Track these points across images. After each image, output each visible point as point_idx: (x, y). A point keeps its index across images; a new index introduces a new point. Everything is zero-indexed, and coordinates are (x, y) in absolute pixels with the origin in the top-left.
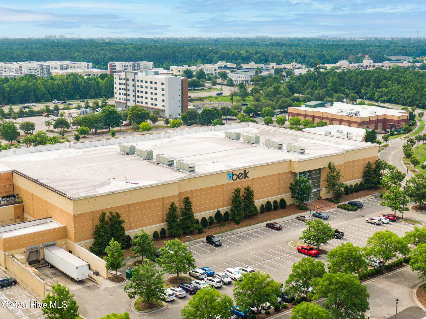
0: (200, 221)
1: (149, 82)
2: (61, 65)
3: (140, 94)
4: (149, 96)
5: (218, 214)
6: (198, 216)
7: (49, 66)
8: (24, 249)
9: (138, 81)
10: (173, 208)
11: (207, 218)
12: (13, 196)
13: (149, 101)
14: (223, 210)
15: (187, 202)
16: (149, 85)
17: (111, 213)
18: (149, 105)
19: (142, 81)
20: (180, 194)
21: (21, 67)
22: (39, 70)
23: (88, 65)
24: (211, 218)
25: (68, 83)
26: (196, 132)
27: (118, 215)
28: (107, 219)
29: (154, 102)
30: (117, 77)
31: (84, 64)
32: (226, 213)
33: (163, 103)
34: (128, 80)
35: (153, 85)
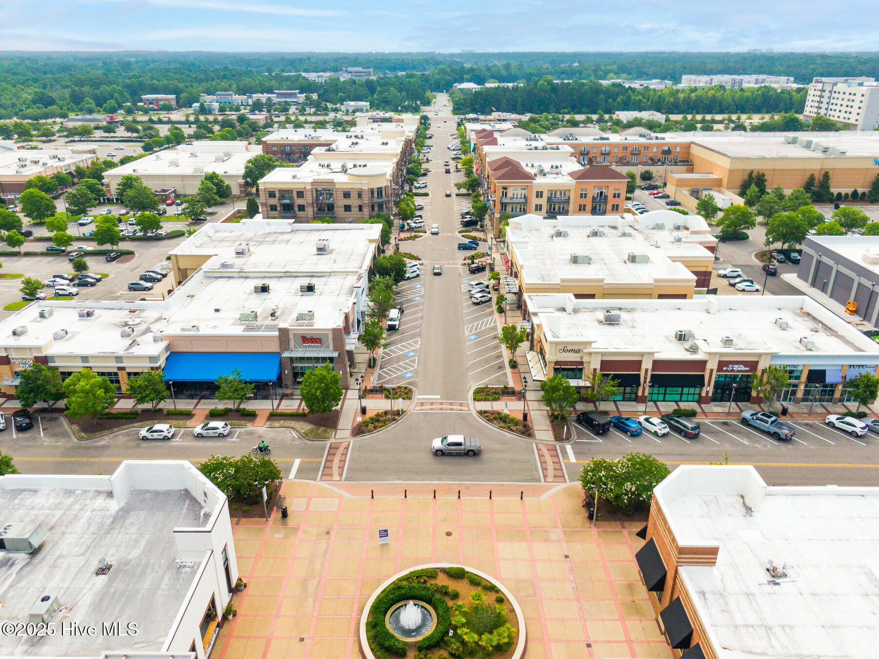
0: (835, 195)
1: (847, 94)
2: (757, 80)
3: (833, 107)
4: (844, 109)
5: (855, 193)
6: (835, 191)
7: (742, 80)
8: (689, 188)
9: (835, 92)
10: (812, 178)
11: (843, 194)
12: (688, 161)
13: (842, 115)
14: (860, 191)
15: (826, 176)
16: (847, 97)
17: (758, 172)
18: (841, 119)
19: (839, 93)
20: (821, 169)
21: (711, 80)
22: (730, 84)
23: (788, 80)
24: (847, 195)
25: (757, 95)
26: (871, 135)
27: (763, 175)
28: (754, 175)
29: (847, 115)
30: (813, 88)
31: (783, 79)
32: (864, 194)
33: (858, 117)
34: (824, 91)
35: (852, 97)
